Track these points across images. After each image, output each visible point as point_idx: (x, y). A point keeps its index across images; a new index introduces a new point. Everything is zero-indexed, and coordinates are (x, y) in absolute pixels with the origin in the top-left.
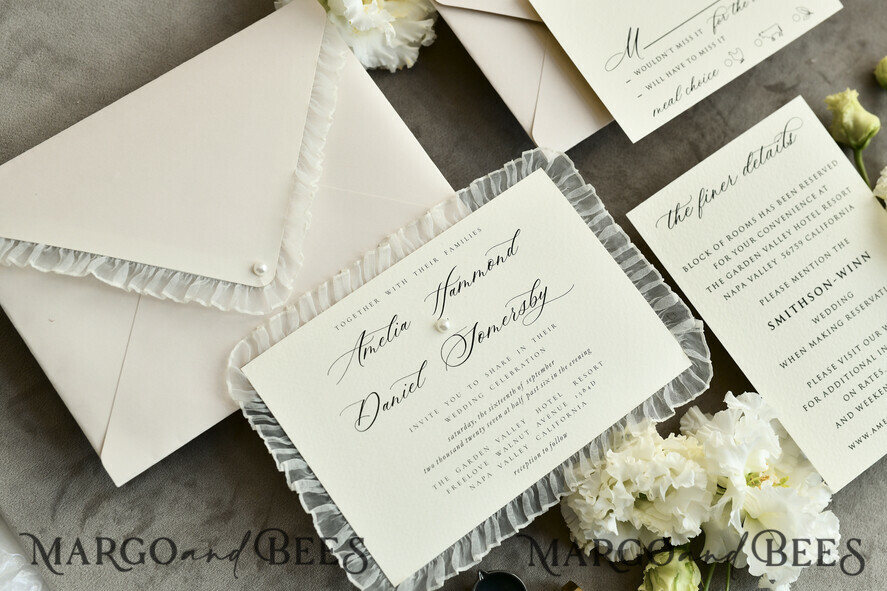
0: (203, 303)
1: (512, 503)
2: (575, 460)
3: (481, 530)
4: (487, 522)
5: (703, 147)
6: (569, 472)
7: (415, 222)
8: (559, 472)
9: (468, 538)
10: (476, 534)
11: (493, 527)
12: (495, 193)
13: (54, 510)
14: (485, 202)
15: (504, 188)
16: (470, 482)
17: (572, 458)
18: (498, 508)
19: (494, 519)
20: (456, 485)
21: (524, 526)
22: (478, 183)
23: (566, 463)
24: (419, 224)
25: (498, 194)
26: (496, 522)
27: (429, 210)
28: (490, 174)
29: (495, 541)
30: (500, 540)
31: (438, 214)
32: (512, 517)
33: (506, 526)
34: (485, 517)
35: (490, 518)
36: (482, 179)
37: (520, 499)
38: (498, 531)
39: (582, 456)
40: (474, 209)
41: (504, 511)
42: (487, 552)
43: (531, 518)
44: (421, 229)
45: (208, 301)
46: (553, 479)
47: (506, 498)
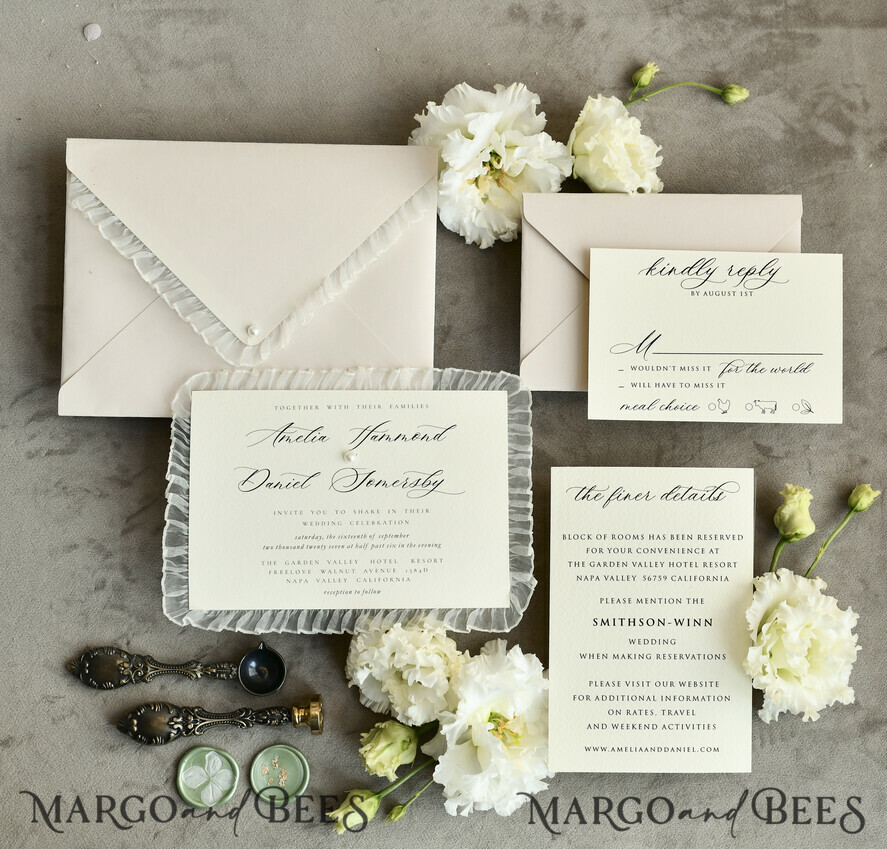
0: (196, 330)
1: (309, 611)
2: (374, 613)
3: (274, 613)
4: (282, 612)
5: (667, 455)
6: (363, 618)
7: (385, 370)
8: (356, 614)
9: (261, 613)
10: (269, 613)
11: (284, 618)
12: (459, 386)
13: (16, 400)
14: (447, 389)
15: (469, 388)
16: (288, 576)
17: (373, 611)
18: (296, 608)
19: (288, 613)
20: (278, 572)
21: (306, 632)
22: (453, 371)
23: (366, 611)
24: (389, 373)
25: (462, 389)
26: (288, 617)
27: (402, 367)
28: (466, 371)
29: (278, 628)
30: (283, 629)
31: (407, 375)
32: (302, 620)
33: (293, 623)
34: (283, 608)
35: (286, 611)
36: (458, 370)
37: (316, 612)
38: (285, 623)
39: (381, 614)
40: (435, 388)
41: (299, 612)
42: (268, 632)
43: (315, 631)
44: (387, 378)
45: (200, 330)
46: (349, 615)
47: (307, 604)
